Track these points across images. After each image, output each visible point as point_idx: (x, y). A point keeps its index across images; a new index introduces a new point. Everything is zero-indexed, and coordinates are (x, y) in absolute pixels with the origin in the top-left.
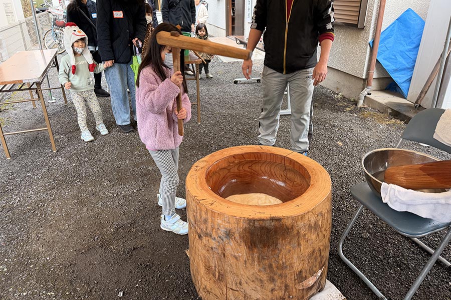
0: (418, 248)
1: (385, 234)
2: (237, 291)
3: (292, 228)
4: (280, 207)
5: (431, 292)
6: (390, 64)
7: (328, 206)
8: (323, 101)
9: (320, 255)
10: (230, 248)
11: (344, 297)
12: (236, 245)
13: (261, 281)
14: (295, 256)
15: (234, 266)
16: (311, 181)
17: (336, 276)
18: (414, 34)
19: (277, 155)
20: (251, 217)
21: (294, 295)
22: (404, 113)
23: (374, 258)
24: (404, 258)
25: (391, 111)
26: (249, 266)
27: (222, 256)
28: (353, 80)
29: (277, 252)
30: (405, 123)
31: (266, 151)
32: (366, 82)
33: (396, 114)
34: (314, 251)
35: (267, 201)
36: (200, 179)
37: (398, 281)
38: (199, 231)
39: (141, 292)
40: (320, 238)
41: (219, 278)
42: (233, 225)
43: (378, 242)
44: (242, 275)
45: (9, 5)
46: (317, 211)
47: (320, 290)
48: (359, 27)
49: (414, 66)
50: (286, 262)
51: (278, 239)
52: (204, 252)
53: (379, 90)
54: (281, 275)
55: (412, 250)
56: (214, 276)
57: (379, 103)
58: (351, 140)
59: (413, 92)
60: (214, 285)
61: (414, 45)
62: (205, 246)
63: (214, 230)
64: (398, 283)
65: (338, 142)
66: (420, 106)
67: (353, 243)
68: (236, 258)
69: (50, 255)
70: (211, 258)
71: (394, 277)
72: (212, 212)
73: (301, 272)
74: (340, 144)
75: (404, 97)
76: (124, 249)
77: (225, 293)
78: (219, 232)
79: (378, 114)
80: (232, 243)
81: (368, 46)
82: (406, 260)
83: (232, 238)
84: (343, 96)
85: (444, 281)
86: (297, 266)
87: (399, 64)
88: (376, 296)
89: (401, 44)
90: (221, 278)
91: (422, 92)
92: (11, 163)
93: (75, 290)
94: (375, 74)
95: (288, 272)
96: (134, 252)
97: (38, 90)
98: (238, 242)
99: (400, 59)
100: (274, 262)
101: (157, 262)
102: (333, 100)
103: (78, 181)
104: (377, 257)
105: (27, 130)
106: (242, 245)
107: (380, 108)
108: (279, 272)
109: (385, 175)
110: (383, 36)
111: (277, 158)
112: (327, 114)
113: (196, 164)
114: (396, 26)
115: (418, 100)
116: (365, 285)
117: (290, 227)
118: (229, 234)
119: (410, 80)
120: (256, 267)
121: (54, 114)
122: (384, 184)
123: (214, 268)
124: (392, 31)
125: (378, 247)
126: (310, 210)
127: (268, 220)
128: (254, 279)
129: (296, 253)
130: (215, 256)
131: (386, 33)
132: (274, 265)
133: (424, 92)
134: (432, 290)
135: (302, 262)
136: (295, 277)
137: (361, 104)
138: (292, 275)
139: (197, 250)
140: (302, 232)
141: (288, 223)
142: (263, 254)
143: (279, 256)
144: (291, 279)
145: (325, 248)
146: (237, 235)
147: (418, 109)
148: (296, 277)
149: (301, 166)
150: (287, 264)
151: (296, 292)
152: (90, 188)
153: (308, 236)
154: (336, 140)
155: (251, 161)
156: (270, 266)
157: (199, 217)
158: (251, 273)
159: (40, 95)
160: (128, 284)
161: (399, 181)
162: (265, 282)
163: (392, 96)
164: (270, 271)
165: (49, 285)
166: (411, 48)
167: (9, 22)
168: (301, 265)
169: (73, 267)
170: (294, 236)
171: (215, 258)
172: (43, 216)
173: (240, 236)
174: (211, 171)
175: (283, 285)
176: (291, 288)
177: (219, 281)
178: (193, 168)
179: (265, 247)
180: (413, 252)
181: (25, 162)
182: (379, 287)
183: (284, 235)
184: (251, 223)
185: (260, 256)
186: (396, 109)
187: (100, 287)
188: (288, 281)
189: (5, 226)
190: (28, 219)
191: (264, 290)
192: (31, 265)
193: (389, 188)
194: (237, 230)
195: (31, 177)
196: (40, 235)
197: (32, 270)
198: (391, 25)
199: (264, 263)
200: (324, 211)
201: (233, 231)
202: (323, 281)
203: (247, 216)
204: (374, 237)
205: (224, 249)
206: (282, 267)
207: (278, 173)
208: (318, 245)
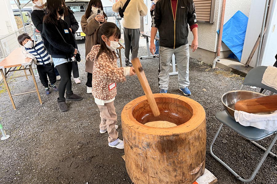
0: (255, 147)
1: (236, 140)
2: (155, 178)
3: (185, 140)
4: (176, 128)
5: (265, 172)
6: (229, 43)
7: (204, 126)
8: (192, 66)
9: (202, 154)
10: (150, 153)
11: (216, 178)
12: (154, 151)
13: (169, 171)
14: (188, 156)
15: (153, 163)
16: (194, 112)
17: (210, 166)
18: (242, 25)
19: (172, 98)
20: (161, 135)
22: (240, 70)
23: (231, 154)
24: (248, 153)
25: (232, 70)
26: (162, 163)
27: (146, 158)
28: (209, 53)
29: (177, 154)
30: (241, 76)
31: (165, 97)
32: (216, 54)
33: (235, 71)
34: (198, 153)
35: (168, 125)
36: (129, 114)
37: (246, 167)
38: (131, 144)
39: (99, 182)
40: (201, 144)
41: (144, 171)
42: (151, 140)
43: (232, 145)
44: (157, 168)
45: (9, 22)
46: (199, 129)
47: (202, 174)
48: (210, 23)
49: (243, 43)
50: (183, 159)
51: (177, 146)
52: (134, 156)
53: (224, 58)
54: (180, 167)
55: (252, 148)
56: (141, 170)
57: (225, 65)
58: (211, 87)
59: (244, 58)
60: (141, 175)
61: (243, 31)
62: (135, 153)
63: (140, 143)
65: (204, 89)
66: (248, 66)
67: (218, 146)
68: (154, 159)
69: (44, 163)
70: (139, 160)
71: (243, 165)
72: (138, 133)
73: (191, 164)
74: (205, 90)
75: (238, 61)
76: (86, 158)
77: (148, 179)
78: (143, 144)
79: (225, 71)
80: (151, 150)
81: (217, 33)
82: (250, 154)
83: (151, 148)
84: (203, 62)
85: (272, 165)
86: (189, 161)
87: (235, 42)
88: (234, 176)
89: (235, 31)
90: (145, 171)
91: (249, 58)
92: (17, 112)
93: (60, 183)
94: (221, 49)
95: (184, 165)
96: (92, 159)
97: (30, 69)
98: (154, 149)
99: (235, 40)
100: (176, 160)
101: (106, 164)
102: (198, 65)
103: (56, 120)
105: (24, 92)
106: (157, 151)
107: (225, 68)
109: (236, 106)
110: (225, 27)
111: (172, 100)
112: (196, 73)
113: (126, 106)
115: (247, 62)
116: (227, 170)
117: (184, 139)
118: (149, 145)
119: (242, 51)
120: (165, 163)
121: (39, 83)
122: (236, 111)
123: (141, 165)
124: (229, 24)
125: (232, 148)
126: (195, 129)
127: (171, 136)
128: (165, 170)
129: (188, 154)
130: (141, 158)
131: (226, 25)
132: (176, 162)
133: (250, 58)
134: (266, 170)
135: (192, 159)
136: (188, 168)
137: (214, 67)
138: (186, 167)
139: (130, 156)
140: (191, 142)
141: (183, 137)
142: (169, 156)
143: (178, 156)
145: (204, 150)
146: (154, 146)
147: (247, 68)
148: (189, 168)
149: (186, 104)
150: (183, 160)
151: (189, 176)
152: (63, 124)
153: (195, 144)
154: (202, 88)
156: (174, 162)
157: (130, 136)
158: (163, 167)
159: (32, 72)
160: (90, 178)
161: (244, 109)
162: (171, 172)
163: (232, 61)
164: (174, 165)
165: (45, 181)
166: (241, 33)
167: (9, 31)
168: (191, 161)
169: (58, 170)
170: (187, 144)
171: (141, 160)
172: (38, 141)
173: (155, 146)
174: (135, 109)
175: (182, 173)
176: (186, 174)
177: (144, 173)
178: (124, 108)
179: (170, 151)
180: (253, 150)
181: (25, 111)
182: (235, 171)
183: (181, 144)
184: (162, 138)
185: (168, 157)
186: (235, 68)
187: (75, 180)
188: (184, 170)
189: (17, 148)
190: (30, 144)
191: (171, 177)
192: (33, 169)
193: (239, 114)
194: (154, 142)
195: (29, 120)
196: (37, 152)
197: (35, 173)
198: (229, 21)
199: (170, 161)
200: (202, 129)
201: (151, 143)
202: (203, 170)
203: (159, 134)
204: (230, 142)
205: (146, 154)
206: (181, 162)
207: (173, 109)
208: (200, 149)
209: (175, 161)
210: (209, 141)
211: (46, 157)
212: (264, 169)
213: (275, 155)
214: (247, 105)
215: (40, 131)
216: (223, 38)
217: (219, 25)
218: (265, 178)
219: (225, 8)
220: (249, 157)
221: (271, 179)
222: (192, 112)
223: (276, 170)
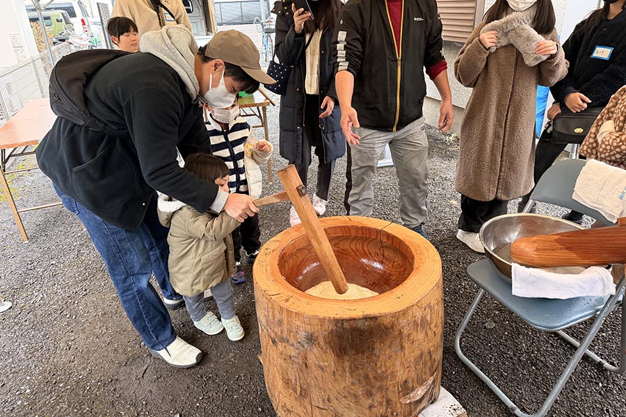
0: (558, 340)
1: (515, 322)
2: (326, 409)
3: (392, 327)
4: (376, 301)
5: (575, 398)
7: (439, 294)
9: (431, 358)
10: (313, 356)
11: (463, 410)
12: (321, 352)
13: (356, 396)
14: (398, 363)
15: (319, 378)
16: (415, 263)
17: (452, 381)
19: (370, 229)
20: (338, 316)
21: (399, 411)
23: (501, 354)
24: (540, 353)
26: (340, 378)
27: (304, 366)
29: (375, 358)
31: (356, 224)
34: (421, 355)
36: (271, 266)
37: (533, 384)
38: (272, 335)
39: (203, 413)
40: (429, 337)
41: (301, 394)
42: (316, 327)
43: (506, 333)
44: (330, 390)
45: (18, 37)
46: (424, 303)
47: (433, 401)
49: (547, 95)
50: (386, 371)
51: (374, 343)
52: (280, 361)
54: (380, 388)
55: (551, 342)
56: (296, 391)
60: (295, 402)
62: (281, 353)
63: (292, 334)
64: (533, 387)
65: (452, 201)
67: (474, 336)
68: (322, 369)
69: (84, 369)
70: (290, 369)
71: (527, 379)
72: (288, 311)
73: (406, 382)
74: (454, 203)
77: (310, 412)
78: (298, 336)
80: (315, 350)
82: (543, 355)
83: (315, 344)
84: (456, 137)
85: (592, 382)
86: (401, 375)
88: (505, 405)
90: (304, 393)
92: (30, 248)
95: (389, 383)
98: (322, 349)
100: (371, 371)
101: (222, 373)
102: (444, 143)
104: (505, 353)
106: (328, 351)
109: (513, 250)
111: (370, 233)
112: (437, 163)
113: (265, 246)
116: (491, 392)
117: (389, 326)
118: (311, 339)
119: (542, 114)
120: (347, 379)
123: (294, 381)
125: (505, 340)
126: (414, 303)
127: (360, 319)
128: (346, 394)
129: (399, 359)
130: (295, 366)
132: (371, 376)
134: (578, 394)
135: (407, 370)
136: (398, 389)
138: (394, 386)
139: (271, 359)
140: (405, 332)
141: (387, 321)
142: (356, 363)
143: (376, 364)
144: (394, 392)
145: (437, 349)
146: (321, 341)
148: (400, 389)
149: (401, 242)
150: (388, 373)
151: (401, 407)
153: (414, 336)
154: (449, 199)
155: (338, 238)
156: (367, 377)
157: (271, 317)
158: (342, 386)
160: (186, 403)
162: (361, 397)
164: (367, 384)
165: (84, 409)
167: (18, 58)
168: (406, 373)
169: (115, 384)
170: (395, 338)
171: (295, 369)
172: (74, 317)
173: (325, 340)
174: (285, 253)
175: (384, 400)
176: (394, 402)
177: (301, 398)
179: (358, 353)
180: (552, 346)
181: (48, 245)
182: (508, 394)
183: (382, 337)
184: (339, 325)
185: (353, 365)
187: (150, 409)
188: (390, 395)
189: (26, 333)
190: (55, 322)
191: (359, 408)
192: (60, 383)
194: (321, 333)
195: (57, 266)
196: (70, 343)
197: (63, 390)
199: (358, 373)
200: (433, 302)
201: (316, 334)
202: (436, 390)
203: (332, 316)
204: (501, 327)
205: (306, 358)
206: (381, 378)
207: (373, 251)
208: (427, 346)
209: (370, 374)
211: (90, 355)
212: (572, 391)
213: (598, 359)
214: (538, 250)
215: (79, 294)
218: (574, 412)
222: (413, 262)
223: (600, 394)
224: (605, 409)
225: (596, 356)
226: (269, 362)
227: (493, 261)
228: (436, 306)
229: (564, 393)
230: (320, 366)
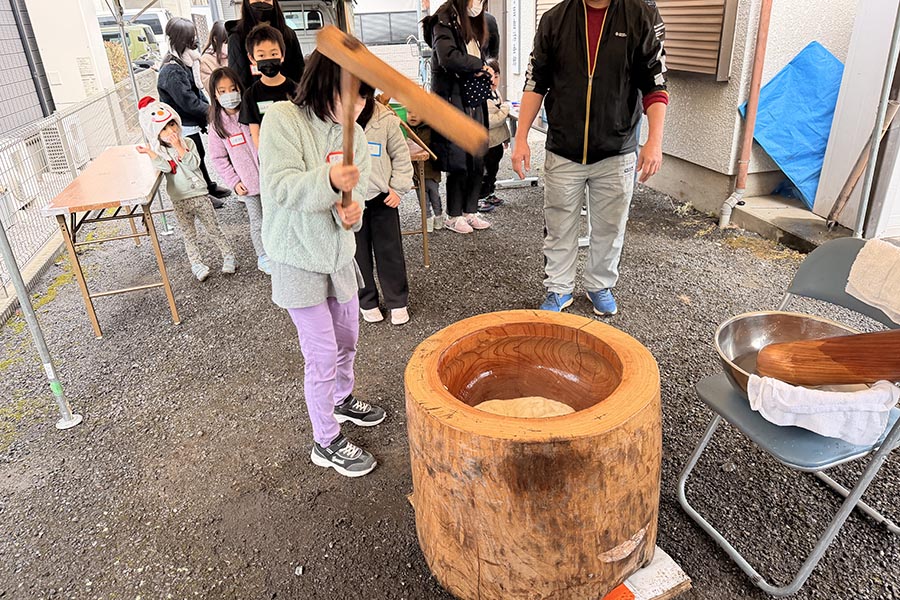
0: (825, 490)
1: (765, 464)
2: (498, 565)
3: (589, 456)
4: (567, 421)
5: (845, 568)
6: (778, 146)
7: (655, 417)
8: (655, 219)
9: (642, 502)
10: (483, 492)
11: (686, 577)
12: (493, 485)
13: (538, 548)
14: (596, 505)
15: (490, 521)
16: (624, 374)
17: (673, 540)
18: (824, 89)
19: (563, 327)
20: (515, 439)
21: (597, 572)
22: (807, 239)
23: (743, 507)
24: (798, 508)
25: (782, 236)
26: (517, 522)
27: (470, 505)
28: (711, 178)
29: (565, 497)
31: (544, 321)
32: (734, 181)
33: (794, 241)
34: (629, 497)
35: (547, 410)
36: (429, 372)
37: (786, 549)
38: (429, 462)
39: (333, 567)
40: (640, 474)
41: (464, 543)
42: (487, 452)
44: (504, 538)
45: (88, 61)
46: (635, 425)
47: (644, 564)
48: (718, 80)
49: (824, 149)
50: (580, 515)
51: (564, 476)
52: (439, 497)
53: (759, 196)
54: (572, 538)
55: (814, 493)
56: (458, 540)
57: (759, 220)
58: (706, 292)
59: (824, 198)
60: (457, 555)
61: (825, 110)
62: (440, 487)
63: (455, 461)
64: (785, 552)
65: (682, 297)
66: (837, 224)
67: (706, 481)
68: (494, 509)
69: (177, 504)
70: (451, 508)
71: (779, 542)
72: (450, 429)
73: (607, 532)
74: (685, 298)
75: (807, 207)
76: (302, 494)
77: (476, 568)
78: (463, 464)
79: (759, 240)
80: (485, 483)
81: (737, 113)
82: (803, 511)
83: (485, 475)
84: (692, 207)
85: (870, 548)
86: (601, 522)
87: (797, 145)
88: (746, 575)
89: (800, 108)
90: (468, 543)
91: (840, 198)
92: (105, 346)
93: (222, 564)
94: (751, 166)
95: (584, 532)
96: (319, 498)
97: (147, 217)
98: (495, 481)
99: (799, 137)
100: (559, 515)
101: (359, 516)
102: (674, 215)
103: (220, 375)
104: (748, 506)
106: (503, 485)
107: (760, 228)
108: (569, 533)
109: (759, 359)
110: (765, 95)
111: (563, 335)
112: (660, 243)
113: (421, 346)
114: (789, 74)
115: (832, 213)
116: (725, 556)
117: (586, 455)
118: (480, 468)
119: (817, 175)
120: (527, 523)
121: (173, 257)
122: (753, 378)
123: (456, 525)
124: (781, 84)
125: (751, 489)
126: (620, 425)
127: (546, 443)
128: (526, 545)
129: (598, 499)
130: (457, 504)
131: (771, 89)
132: (559, 521)
133: (843, 198)
134: (848, 563)
135: (609, 516)
136: (596, 541)
137: (725, 222)
138: (591, 537)
139: (426, 496)
140: (607, 464)
141: (583, 447)
142: (540, 503)
143: (567, 506)
144: (590, 545)
145: (651, 491)
146: (494, 470)
147: (834, 230)
148: (599, 542)
149: (605, 347)
150: (582, 518)
151: (600, 566)
152: (240, 389)
153: (618, 470)
154: (678, 293)
155: (519, 339)
156: (553, 522)
157: (428, 439)
158: (520, 534)
159: (150, 226)
160: (311, 554)
161: (783, 370)
162: (545, 549)
163: (785, 206)
164: (554, 531)
166: (818, 115)
167: (87, 91)
168: (607, 520)
169: (218, 525)
170: (593, 470)
171: (458, 509)
172: (164, 437)
173: (499, 470)
174: (448, 357)
175: (577, 555)
176: (590, 560)
177: (465, 548)
178: (417, 352)
179: (542, 490)
180: (816, 498)
181: (128, 343)
182: (752, 560)
183: (575, 469)
184: (518, 450)
185: (535, 505)
186: (791, 231)
187: (264, 559)
188: (586, 549)
189: (101, 456)
190: (139, 443)
191: (543, 564)
192: (147, 520)
193: (762, 386)
194: (495, 459)
195: (140, 370)
196: (159, 471)
197: (150, 530)
198: (779, 75)
199: (542, 517)
200: (646, 427)
201: (487, 462)
202: (649, 549)
203: (509, 437)
204: (745, 470)
205: (473, 493)
206: (575, 524)
207: (566, 359)
208: (637, 486)
209: (558, 518)
210: (679, 464)
211: (186, 487)
212: (841, 560)
213: (881, 518)
214: (794, 360)
215: (170, 408)
216: (758, 129)
217: (747, 88)
218: (842, 588)
219: (766, 31)
220: (800, 519)
221: (862, 591)
222: (621, 372)
223: (881, 565)
224: (887, 585)
225: (878, 514)
226: (424, 500)
227: (732, 374)
228: (650, 433)
229: (830, 563)
230: (491, 506)
